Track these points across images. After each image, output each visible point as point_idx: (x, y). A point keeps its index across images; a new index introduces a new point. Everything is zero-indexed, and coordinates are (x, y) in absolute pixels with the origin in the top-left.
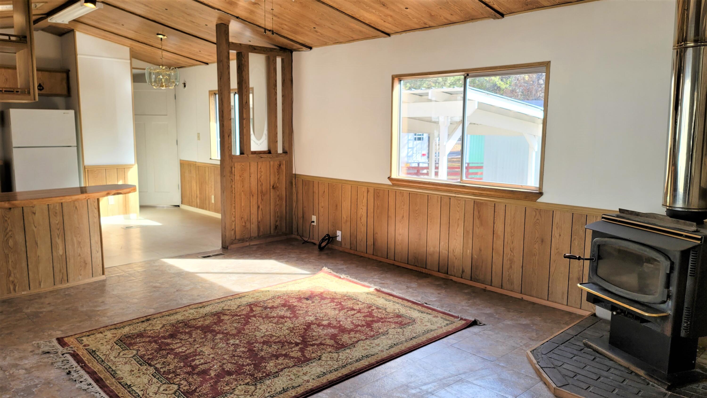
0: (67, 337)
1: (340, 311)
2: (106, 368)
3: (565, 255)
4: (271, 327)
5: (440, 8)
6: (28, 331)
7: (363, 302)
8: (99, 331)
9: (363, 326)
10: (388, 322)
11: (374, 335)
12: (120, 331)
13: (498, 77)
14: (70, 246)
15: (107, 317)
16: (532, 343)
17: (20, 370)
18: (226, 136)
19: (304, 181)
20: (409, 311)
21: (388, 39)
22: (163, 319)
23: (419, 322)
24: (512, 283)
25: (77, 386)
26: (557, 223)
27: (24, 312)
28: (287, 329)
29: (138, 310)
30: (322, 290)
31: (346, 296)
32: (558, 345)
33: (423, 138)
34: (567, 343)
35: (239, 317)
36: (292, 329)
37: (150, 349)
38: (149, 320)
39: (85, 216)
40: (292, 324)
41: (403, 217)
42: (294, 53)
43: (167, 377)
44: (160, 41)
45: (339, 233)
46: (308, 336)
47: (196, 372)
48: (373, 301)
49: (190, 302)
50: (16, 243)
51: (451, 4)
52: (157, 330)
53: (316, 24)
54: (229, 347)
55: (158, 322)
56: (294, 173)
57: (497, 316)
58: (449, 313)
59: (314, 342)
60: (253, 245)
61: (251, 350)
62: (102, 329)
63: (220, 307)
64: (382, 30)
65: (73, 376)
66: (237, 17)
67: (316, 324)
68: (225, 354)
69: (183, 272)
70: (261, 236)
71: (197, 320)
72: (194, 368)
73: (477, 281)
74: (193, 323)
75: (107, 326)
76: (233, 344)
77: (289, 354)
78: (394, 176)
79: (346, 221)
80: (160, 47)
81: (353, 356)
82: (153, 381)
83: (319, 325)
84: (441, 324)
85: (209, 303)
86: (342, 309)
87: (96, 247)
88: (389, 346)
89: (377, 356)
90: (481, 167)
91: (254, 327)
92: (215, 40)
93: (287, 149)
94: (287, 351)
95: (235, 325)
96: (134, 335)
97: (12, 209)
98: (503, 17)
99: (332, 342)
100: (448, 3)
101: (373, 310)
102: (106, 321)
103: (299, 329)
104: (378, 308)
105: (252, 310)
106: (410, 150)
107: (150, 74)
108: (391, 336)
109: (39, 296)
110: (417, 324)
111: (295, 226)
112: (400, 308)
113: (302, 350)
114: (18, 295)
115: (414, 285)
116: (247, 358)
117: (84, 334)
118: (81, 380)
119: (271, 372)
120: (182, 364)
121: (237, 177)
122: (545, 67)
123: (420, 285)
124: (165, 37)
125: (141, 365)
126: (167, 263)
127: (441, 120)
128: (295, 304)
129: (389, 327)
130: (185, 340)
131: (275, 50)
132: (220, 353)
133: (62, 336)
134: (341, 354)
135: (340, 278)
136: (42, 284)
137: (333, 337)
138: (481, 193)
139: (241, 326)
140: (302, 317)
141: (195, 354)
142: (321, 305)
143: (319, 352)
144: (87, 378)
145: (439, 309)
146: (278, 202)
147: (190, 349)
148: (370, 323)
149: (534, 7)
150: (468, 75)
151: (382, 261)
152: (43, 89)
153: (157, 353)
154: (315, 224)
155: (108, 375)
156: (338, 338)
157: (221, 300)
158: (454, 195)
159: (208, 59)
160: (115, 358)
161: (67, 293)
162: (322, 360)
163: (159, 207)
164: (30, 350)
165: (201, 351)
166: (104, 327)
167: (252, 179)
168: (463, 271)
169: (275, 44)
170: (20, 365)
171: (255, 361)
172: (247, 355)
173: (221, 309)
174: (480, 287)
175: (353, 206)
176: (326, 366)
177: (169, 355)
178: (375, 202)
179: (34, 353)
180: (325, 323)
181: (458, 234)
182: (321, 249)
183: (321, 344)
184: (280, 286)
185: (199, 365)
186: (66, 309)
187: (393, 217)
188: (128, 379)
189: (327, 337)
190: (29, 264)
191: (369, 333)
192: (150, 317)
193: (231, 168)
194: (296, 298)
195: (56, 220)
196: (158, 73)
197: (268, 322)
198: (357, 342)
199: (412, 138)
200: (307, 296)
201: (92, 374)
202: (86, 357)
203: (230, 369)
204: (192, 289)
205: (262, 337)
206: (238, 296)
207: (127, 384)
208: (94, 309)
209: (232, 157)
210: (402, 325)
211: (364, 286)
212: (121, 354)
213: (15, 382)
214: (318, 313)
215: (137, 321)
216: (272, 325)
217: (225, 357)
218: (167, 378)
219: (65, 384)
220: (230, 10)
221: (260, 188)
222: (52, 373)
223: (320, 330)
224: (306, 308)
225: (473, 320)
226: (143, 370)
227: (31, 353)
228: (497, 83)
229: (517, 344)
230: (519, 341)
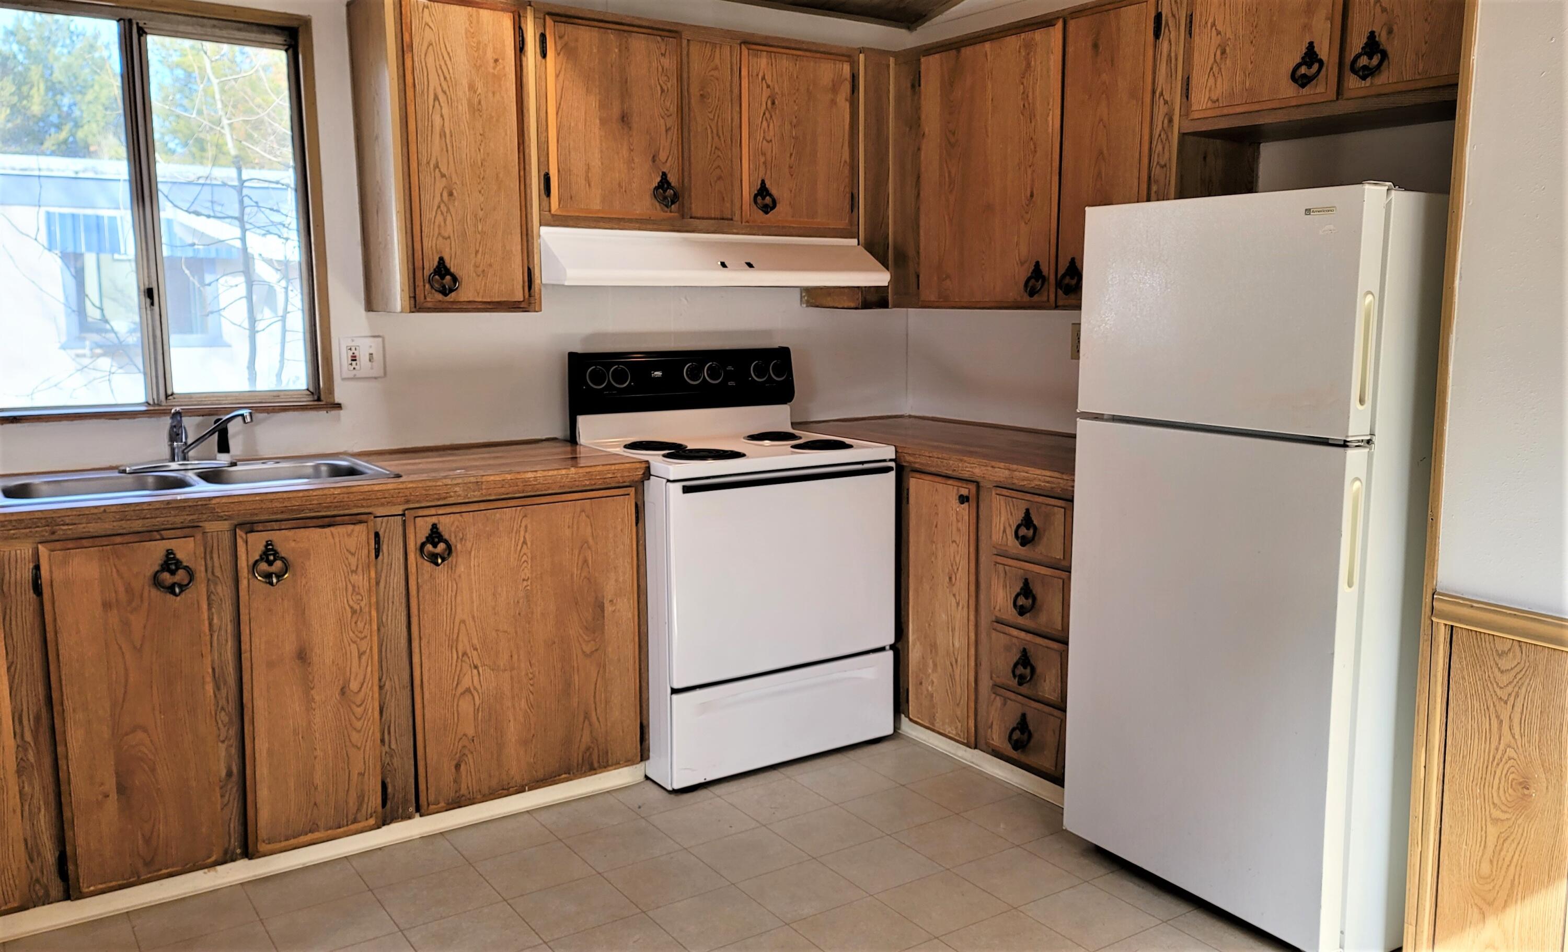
152: (1382, 63)
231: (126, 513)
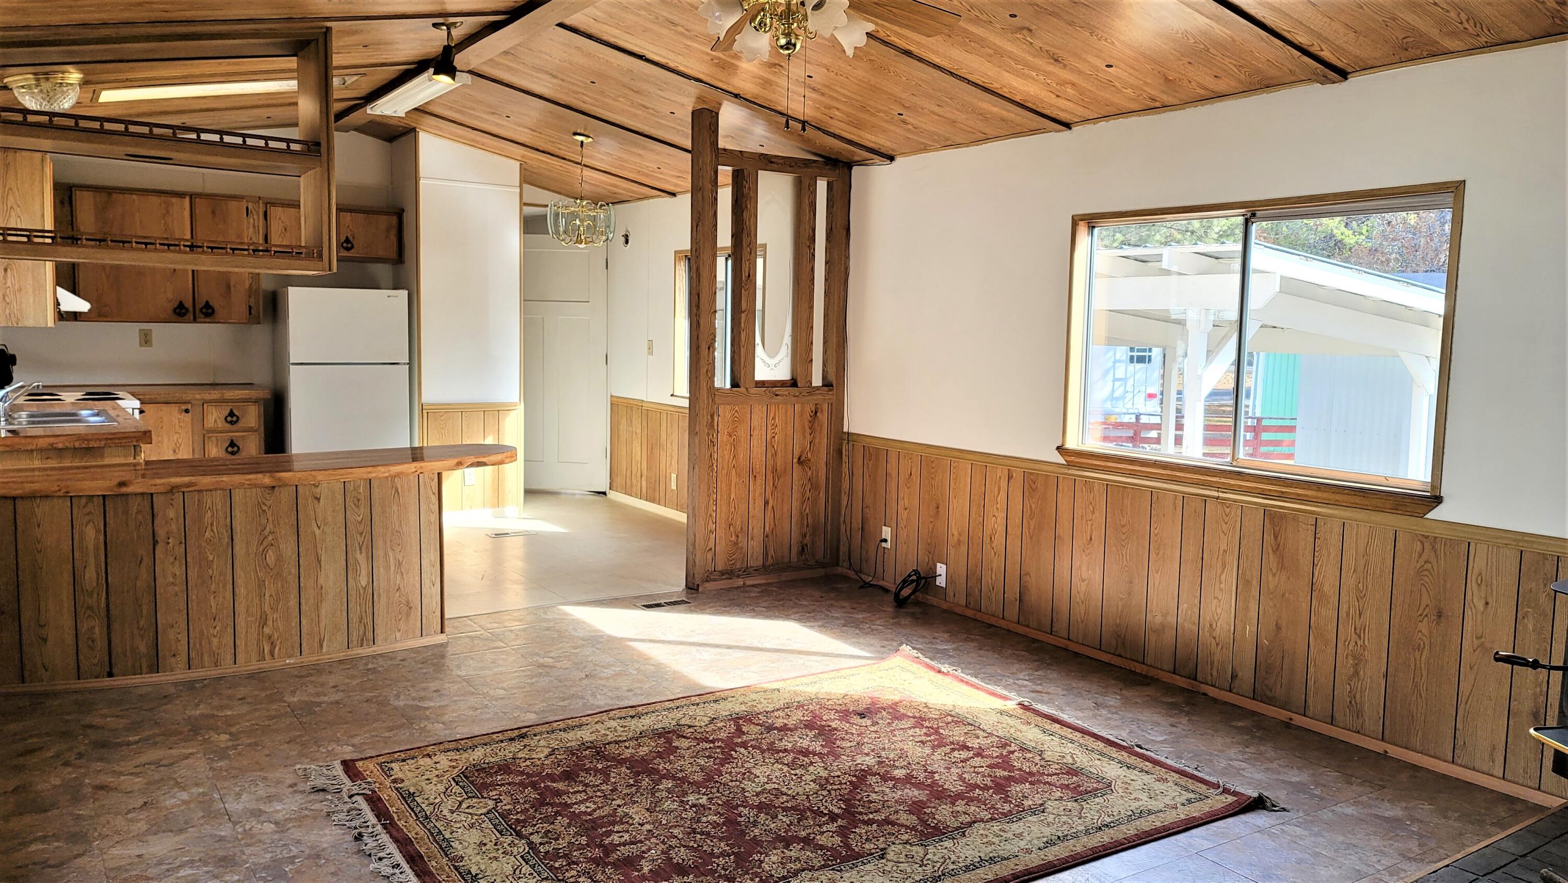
0: (362, 759)
1: (934, 748)
2: (432, 834)
3: (1497, 653)
4: (778, 774)
5: (1190, 63)
6: (288, 743)
7: (989, 731)
8: (425, 753)
9: (986, 788)
10: (1045, 783)
11: (1010, 811)
12: (465, 755)
13: (1338, 219)
14: (382, 570)
15: (443, 723)
16: (1406, 865)
17: (265, 824)
18: (704, 347)
19: (866, 448)
20: (1097, 762)
21: (1067, 133)
22: (553, 736)
23: (1120, 791)
24: (1359, 713)
25: (372, 867)
26: (1480, 574)
27: (285, 702)
28: (814, 781)
29: (505, 713)
30: (897, 698)
31: (951, 716)
32: (1475, 877)
33: (1150, 356)
34: (1499, 872)
35: (711, 745)
36: (823, 782)
37: (521, 801)
38: (523, 738)
39: (413, 508)
40: (826, 769)
41: (1091, 539)
42: (855, 170)
43: (552, 866)
44: (580, 149)
45: (941, 569)
46: (859, 801)
47: (611, 860)
48: (1012, 731)
49: (610, 702)
50: (279, 559)
51: (1214, 52)
52: (539, 759)
53: (904, 106)
54: (686, 810)
55: (542, 743)
56: (845, 430)
57: (1317, 792)
58: (1196, 773)
59: (871, 816)
60: (753, 586)
61: (731, 822)
62: (430, 748)
63: (673, 719)
64: (1053, 116)
65: (366, 845)
66: (736, 96)
67: (879, 774)
68: (676, 826)
69: (601, 636)
70: (769, 566)
71: (623, 745)
72: (608, 850)
73: (1269, 701)
74: (613, 749)
75: (441, 743)
76: (694, 806)
77: (814, 838)
78: (1072, 443)
79: (959, 541)
80: (579, 159)
81: (958, 857)
82: (523, 871)
83: (885, 778)
84: (1173, 798)
85: (651, 708)
86: (939, 746)
87: (431, 574)
88: (1045, 839)
89: (1014, 860)
90: (1292, 429)
91: (743, 770)
92: (688, 144)
93: (832, 377)
94: (810, 831)
95: (702, 762)
96: (493, 767)
97: (276, 489)
98: (1346, 79)
99: (912, 820)
100: (1208, 50)
101: (1013, 752)
102: (439, 731)
103: (841, 784)
104: (1023, 749)
105: (739, 732)
106: (1117, 384)
107: (557, 215)
108: (1051, 818)
109: (318, 669)
110: (1116, 794)
111: (843, 549)
112: (1077, 752)
113: (843, 832)
114: (278, 664)
115: (1113, 700)
116: (721, 839)
117: (396, 755)
118: (381, 855)
119: (772, 876)
120: (584, 840)
121: (723, 437)
122: (1452, 194)
123: (1126, 701)
124: (590, 140)
125: (500, 832)
126: (570, 614)
127: (1192, 316)
128: (834, 725)
129: (1047, 795)
130: (594, 786)
131: (814, 165)
132: (664, 822)
133: (355, 756)
134: (931, 849)
135: (939, 672)
136: (325, 644)
137: (916, 808)
138: (1283, 492)
139: (714, 764)
140: (848, 756)
141: (613, 819)
142: (892, 731)
143: (882, 839)
144: (394, 852)
145: (1169, 762)
146: (808, 494)
147: (602, 807)
148: (1002, 782)
149: (1425, 54)
150: (1254, 215)
151: (1041, 638)
152: (352, 247)
153: (536, 811)
154: (888, 545)
155: (434, 848)
156: (928, 811)
157: (677, 703)
158: (1215, 494)
159: (676, 185)
160: (452, 812)
161: (370, 666)
162: (888, 860)
163: (566, 494)
164: (289, 782)
165: (627, 814)
166: (434, 744)
167: (755, 442)
168: (1234, 676)
169: (814, 150)
170: (266, 812)
171: (740, 848)
172: (722, 833)
173: (674, 723)
174: (1274, 715)
175: (974, 509)
176: (895, 875)
177: (560, 818)
178: (1026, 501)
179: (295, 788)
180: (899, 773)
181: (1222, 586)
182: (900, 603)
183: (887, 821)
184: (805, 680)
185: (620, 845)
186: (367, 701)
187: (1068, 539)
188: (473, 861)
189: (901, 807)
190: (303, 601)
191: (998, 806)
192: (527, 729)
193: (712, 416)
194: (837, 711)
195: (357, 515)
196: (572, 213)
197: (772, 761)
198: (970, 824)
199: (1124, 358)
200: (861, 708)
201: (403, 843)
202: (395, 806)
203: (683, 860)
204: (618, 675)
205: (758, 794)
206: (712, 698)
207: (470, 873)
208: (418, 703)
209: (714, 392)
210: (1079, 794)
211: (993, 694)
212: (464, 805)
213: (251, 848)
214: (884, 749)
215: (501, 737)
216: (781, 769)
217: (676, 831)
218: (551, 868)
219: (350, 860)
220: (721, 81)
221: (770, 462)
222: (326, 835)
223: (888, 790)
224: (859, 735)
225: (1255, 795)
226: (505, 845)
227: (291, 790)
228: (1335, 231)
229: (1369, 866)
230: (1375, 859)
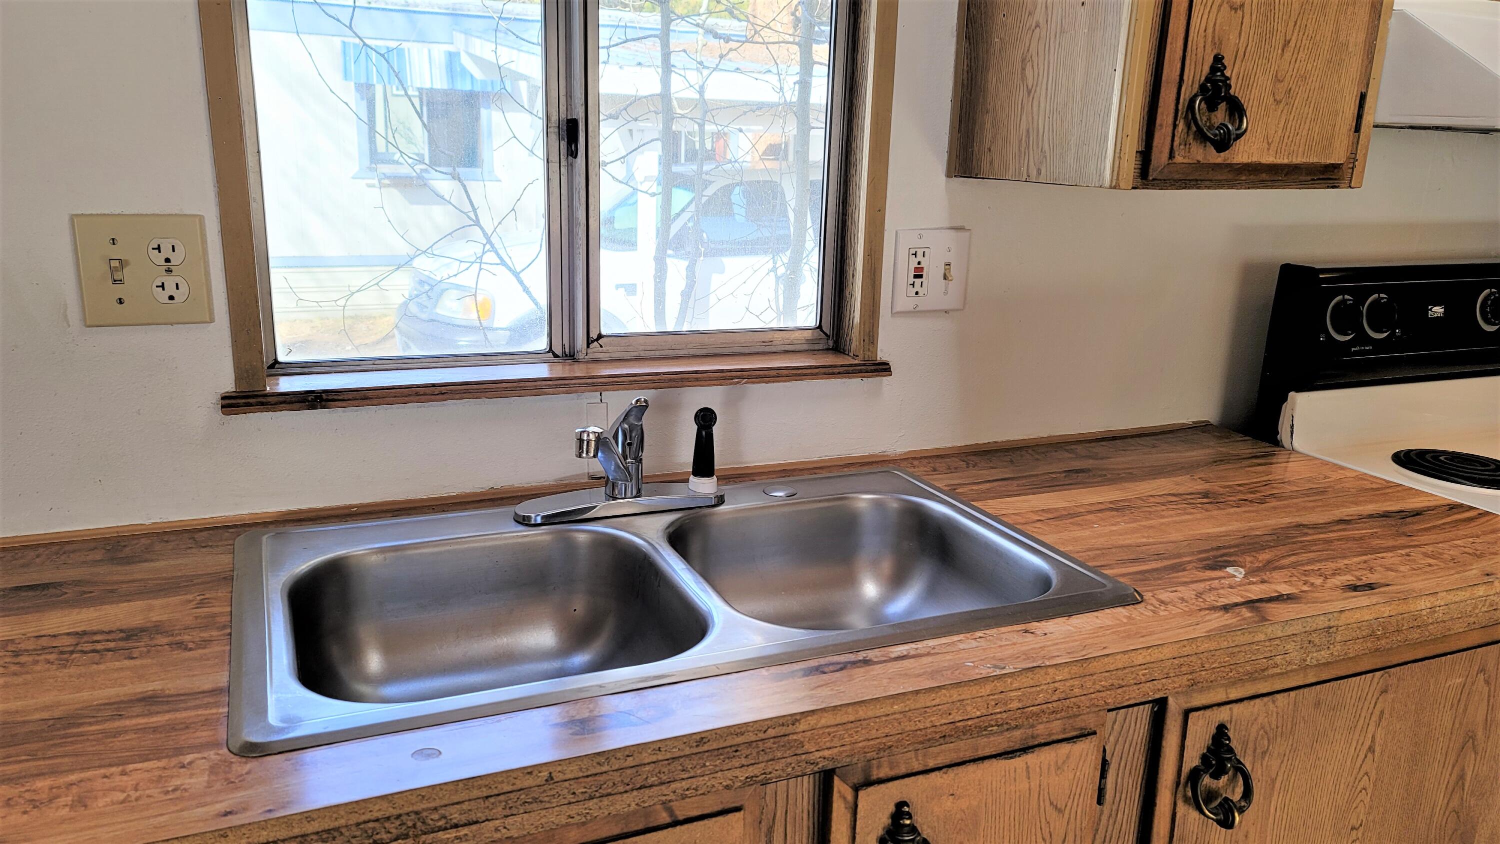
231: (602, 778)
